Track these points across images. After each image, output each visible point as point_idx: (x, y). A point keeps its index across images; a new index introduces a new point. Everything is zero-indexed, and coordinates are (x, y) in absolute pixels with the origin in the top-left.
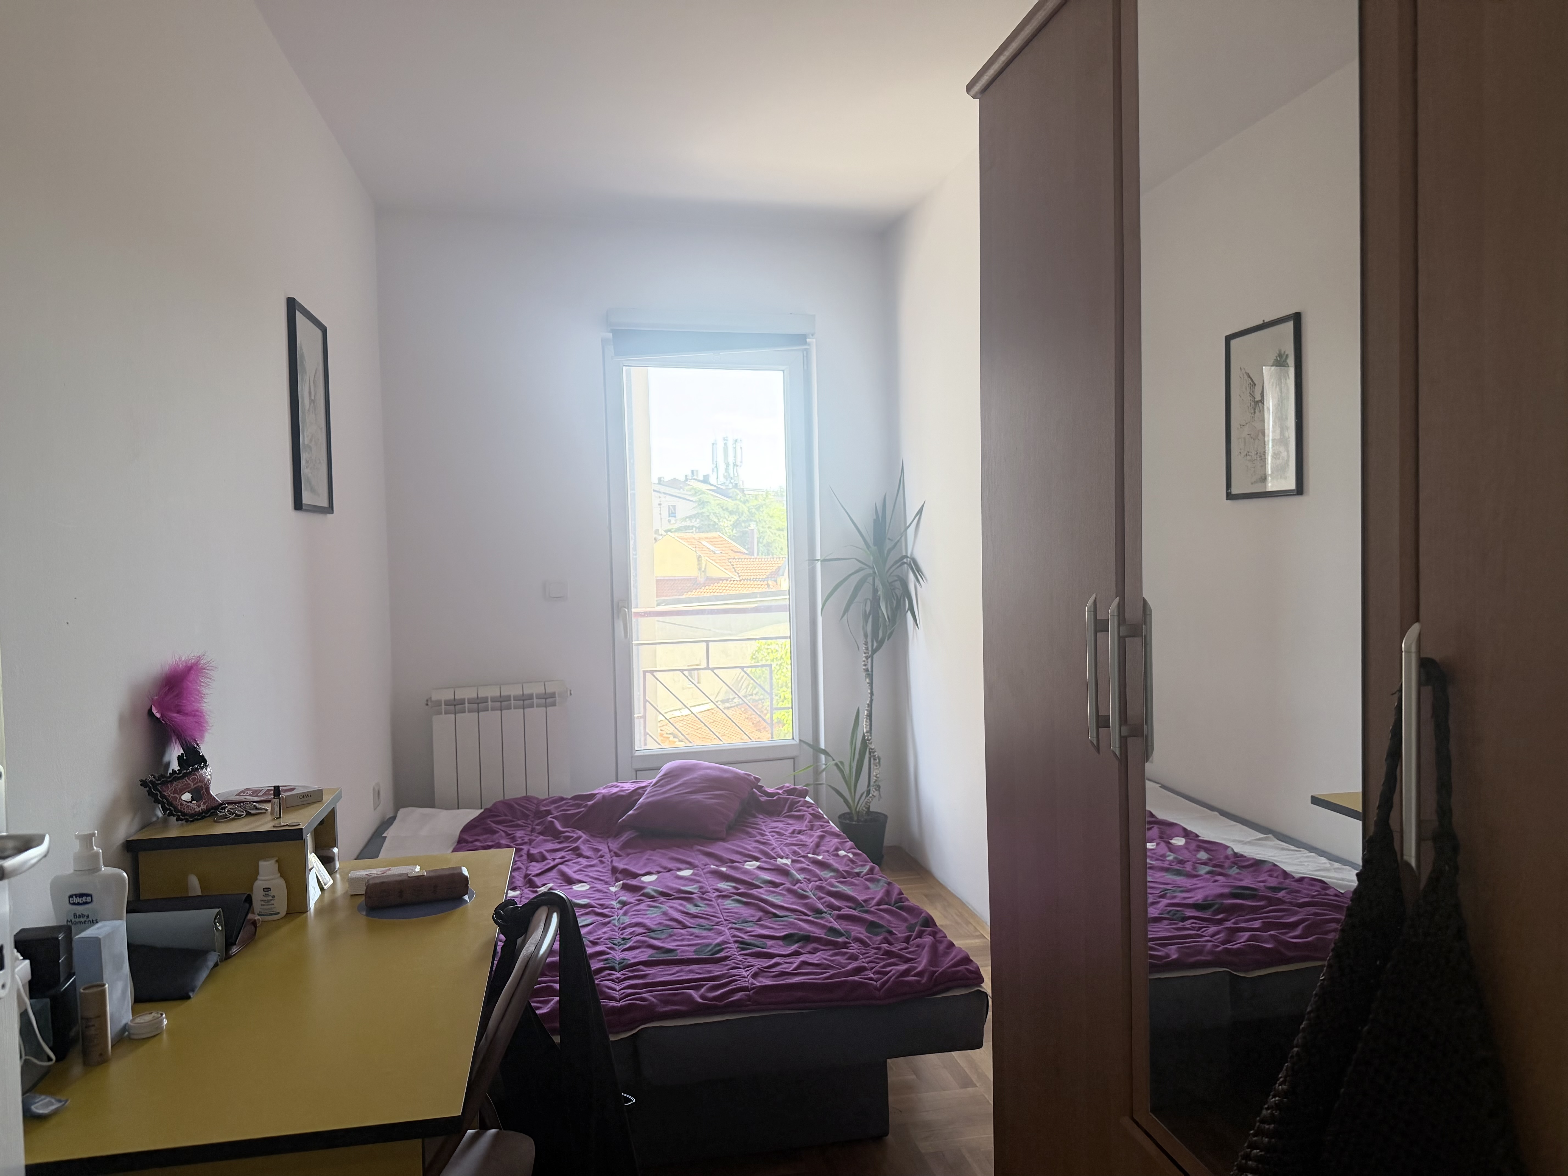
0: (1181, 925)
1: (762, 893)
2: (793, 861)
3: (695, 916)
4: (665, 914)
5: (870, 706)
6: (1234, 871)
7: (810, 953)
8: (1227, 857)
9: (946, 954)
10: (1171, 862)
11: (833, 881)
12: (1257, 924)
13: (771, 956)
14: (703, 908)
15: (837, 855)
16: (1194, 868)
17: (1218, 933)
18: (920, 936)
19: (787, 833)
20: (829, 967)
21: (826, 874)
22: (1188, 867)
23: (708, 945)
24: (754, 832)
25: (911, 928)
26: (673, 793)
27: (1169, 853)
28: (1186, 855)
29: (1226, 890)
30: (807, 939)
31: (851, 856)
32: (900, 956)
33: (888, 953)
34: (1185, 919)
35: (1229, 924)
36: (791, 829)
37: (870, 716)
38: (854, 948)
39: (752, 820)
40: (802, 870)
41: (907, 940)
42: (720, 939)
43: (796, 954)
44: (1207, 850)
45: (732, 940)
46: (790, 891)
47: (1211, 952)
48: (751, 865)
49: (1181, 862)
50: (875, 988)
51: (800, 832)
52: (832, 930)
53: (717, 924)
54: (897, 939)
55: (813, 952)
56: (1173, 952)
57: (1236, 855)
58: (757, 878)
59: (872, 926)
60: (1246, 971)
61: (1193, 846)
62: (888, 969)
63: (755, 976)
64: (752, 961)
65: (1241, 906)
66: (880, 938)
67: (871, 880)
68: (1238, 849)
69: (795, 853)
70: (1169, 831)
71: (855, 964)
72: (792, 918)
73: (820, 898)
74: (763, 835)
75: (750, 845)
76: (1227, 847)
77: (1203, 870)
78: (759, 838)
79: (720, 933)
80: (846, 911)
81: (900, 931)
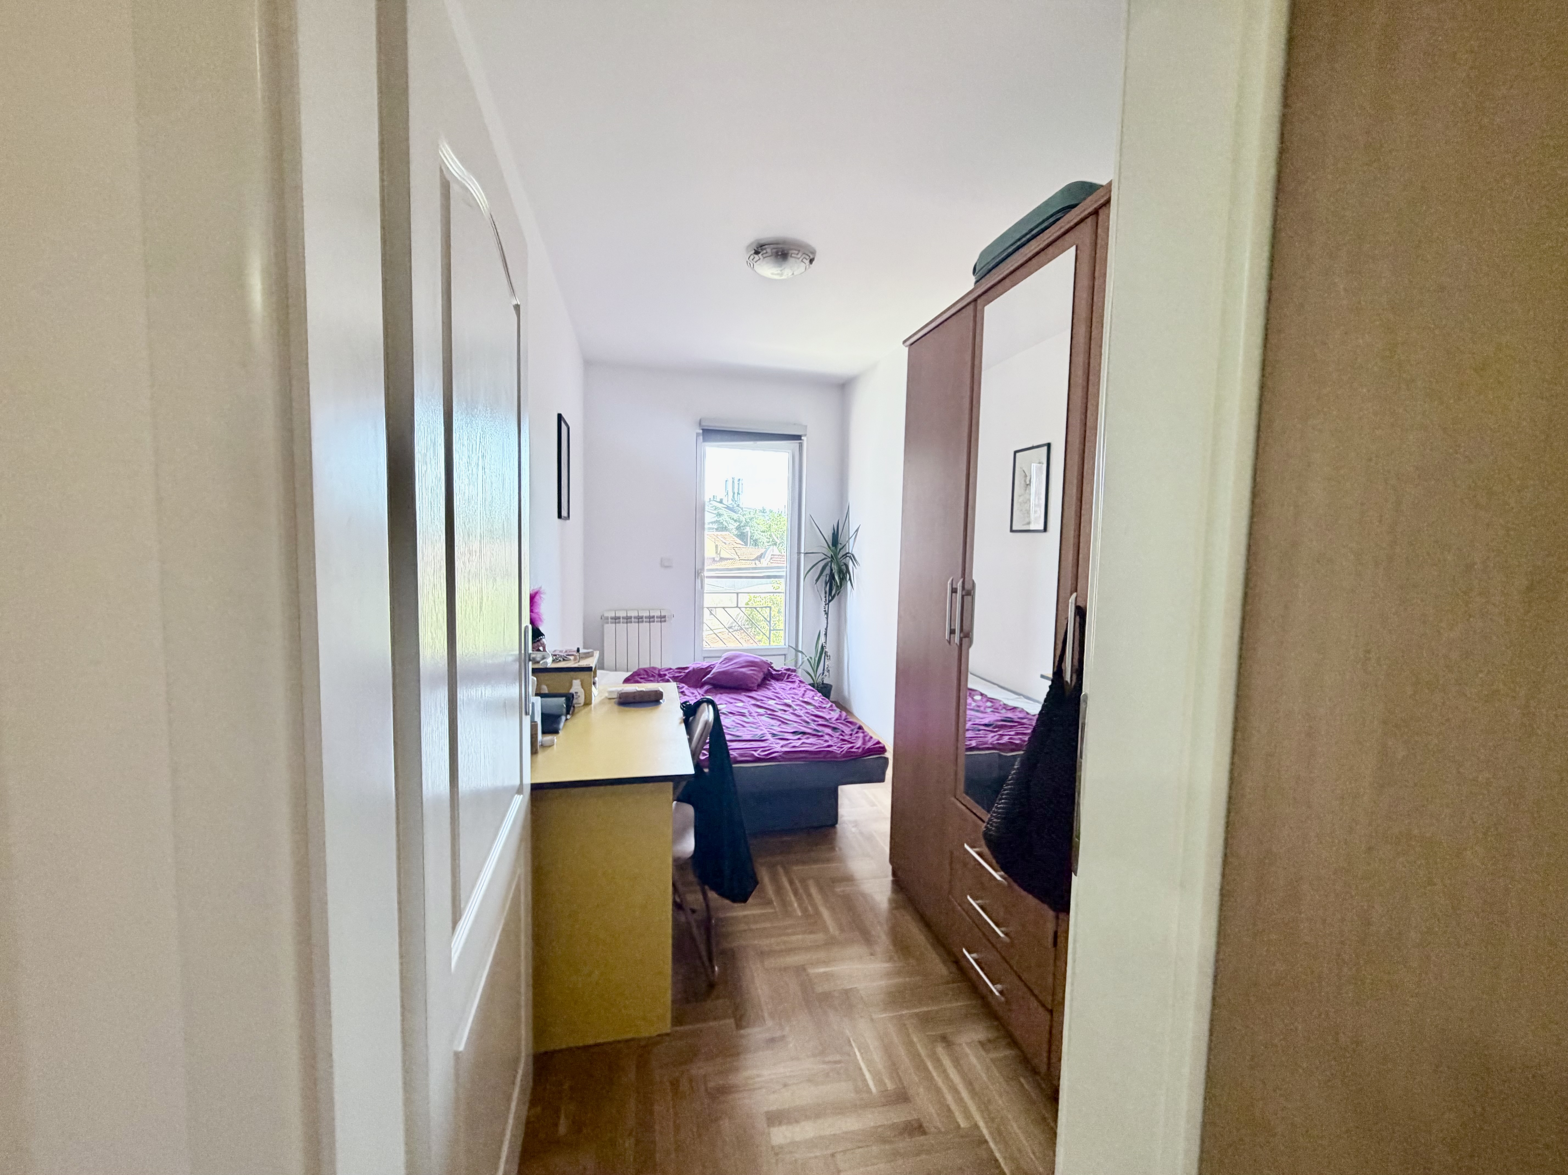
0: (977, 732)
1: (779, 714)
2: (792, 701)
3: (748, 723)
4: (734, 721)
5: (826, 629)
6: (1004, 711)
7: (806, 739)
8: (1000, 705)
9: (869, 741)
10: (974, 706)
11: (813, 710)
12: (1012, 733)
13: (787, 740)
14: (751, 719)
15: (814, 699)
16: (985, 709)
17: (995, 736)
18: (857, 733)
19: (788, 689)
20: (815, 745)
21: (808, 707)
22: (982, 709)
23: (757, 735)
24: (771, 688)
25: (852, 730)
26: (730, 667)
27: (973, 702)
28: (980, 704)
29: (1000, 718)
30: (804, 733)
31: (821, 700)
32: (849, 741)
33: (843, 740)
34: (979, 730)
35: (1000, 733)
36: (789, 687)
37: (826, 634)
38: (827, 737)
39: (768, 682)
40: (798, 705)
41: (851, 735)
42: (762, 732)
43: (799, 739)
44: (991, 702)
45: (768, 733)
46: (792, 713)
47: (991, 744)
48: (771, 702)
49: (979, 706)
50: (837, 753)
51: (794, 689)
52: (815, 730)
53: (759, 726)
54: (846, 735)
55: (808, 738)
56: (974, 743)
57: (1005, 704)
58: (775, 707)
59: (834, 729)
60: (1007, 753)
61: (985, 700)
62: (843, 746)
63: (782, 746)
64: (779, 741)
65: (1006, 726)
66: (838, 734)
67: (832, 710)
68: (1006, 702)
69: (793, 697)
70: (973, 693)
71: (827, 744)
72: (795, 725)
73: (808, 717)
74: (775, 689)
75: (769, 693)
76: (1000, 701)
77: (989, 710)
78: (774, 690)
79: (762, 730)
80: (821, 722)
81: (847, 731)
